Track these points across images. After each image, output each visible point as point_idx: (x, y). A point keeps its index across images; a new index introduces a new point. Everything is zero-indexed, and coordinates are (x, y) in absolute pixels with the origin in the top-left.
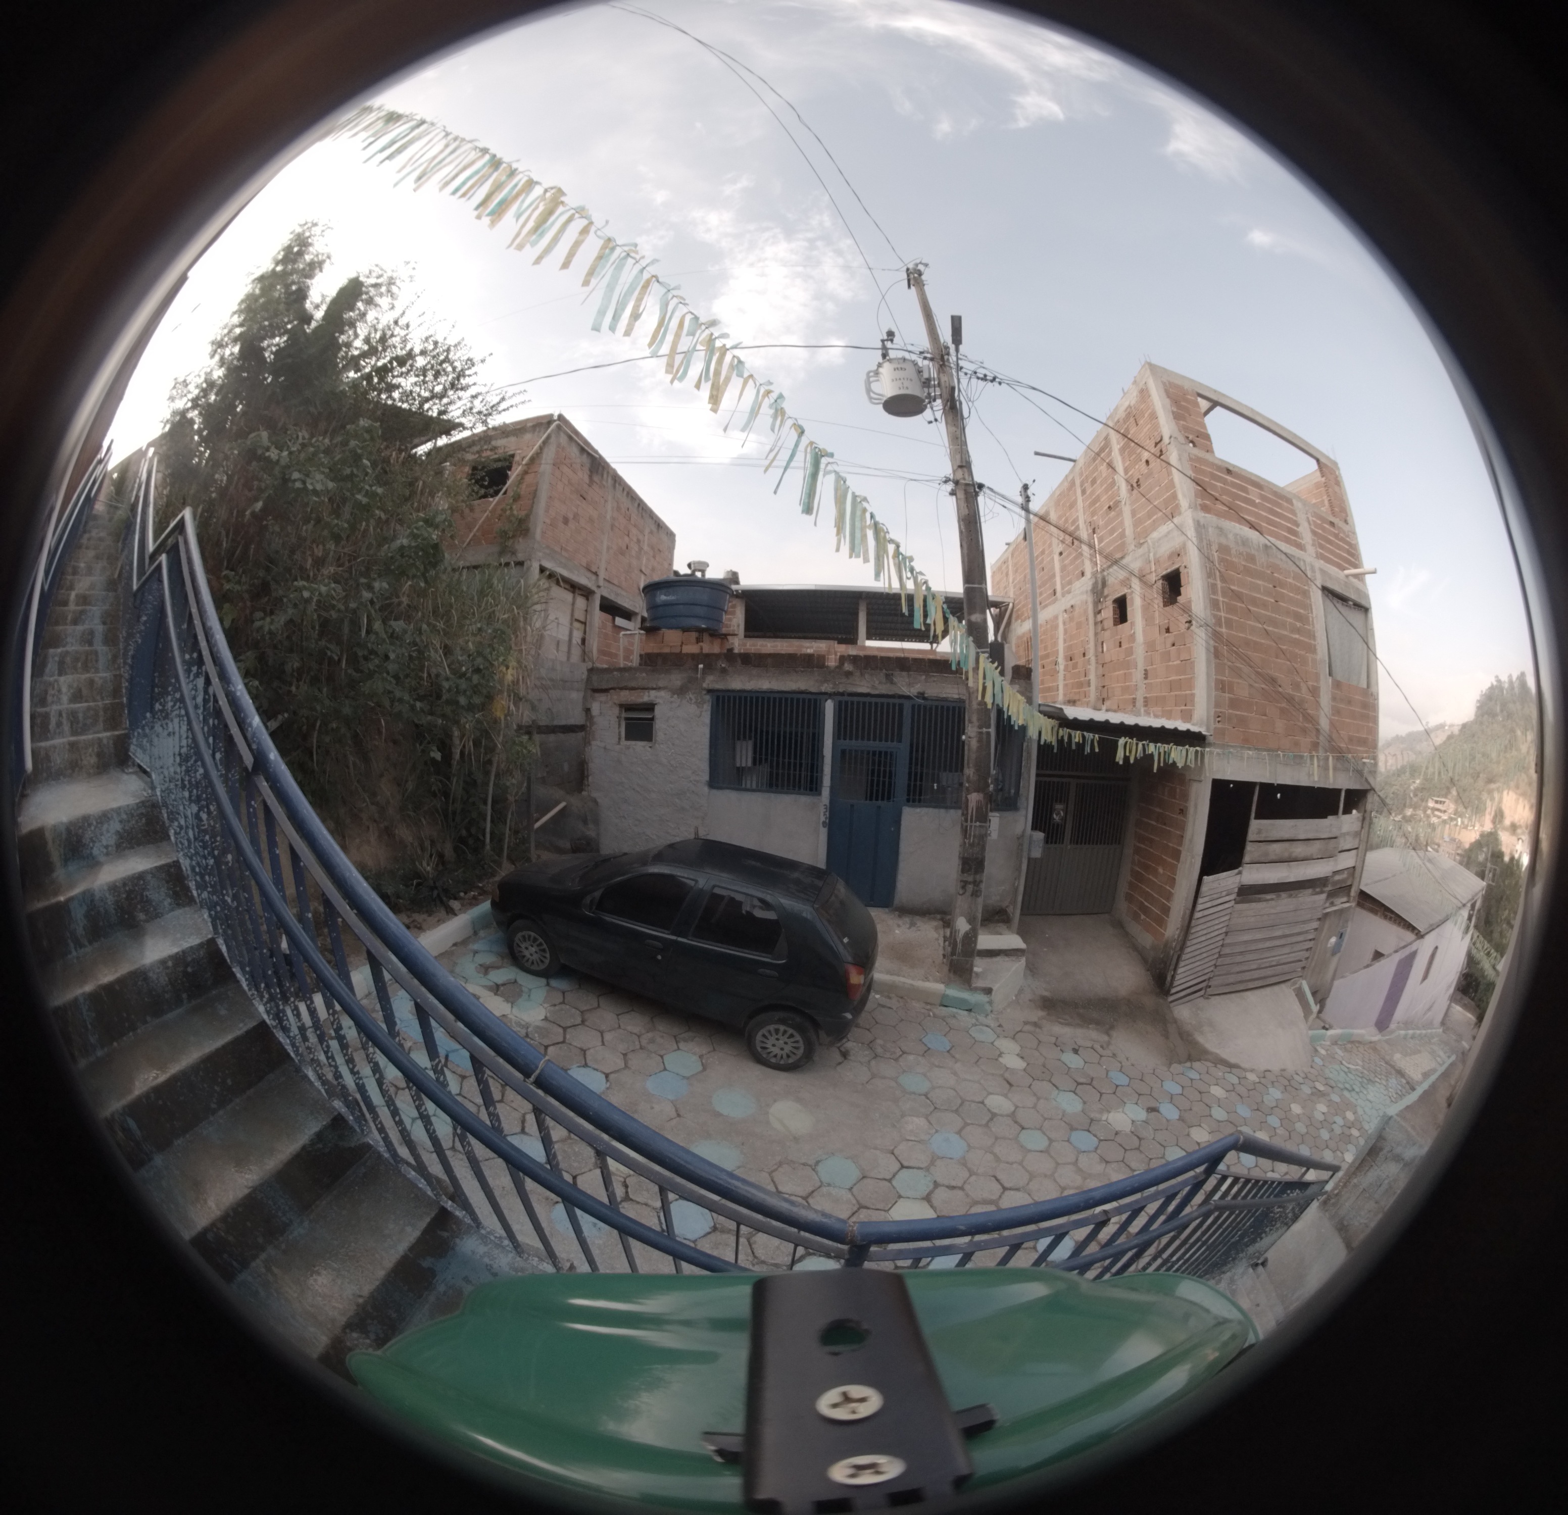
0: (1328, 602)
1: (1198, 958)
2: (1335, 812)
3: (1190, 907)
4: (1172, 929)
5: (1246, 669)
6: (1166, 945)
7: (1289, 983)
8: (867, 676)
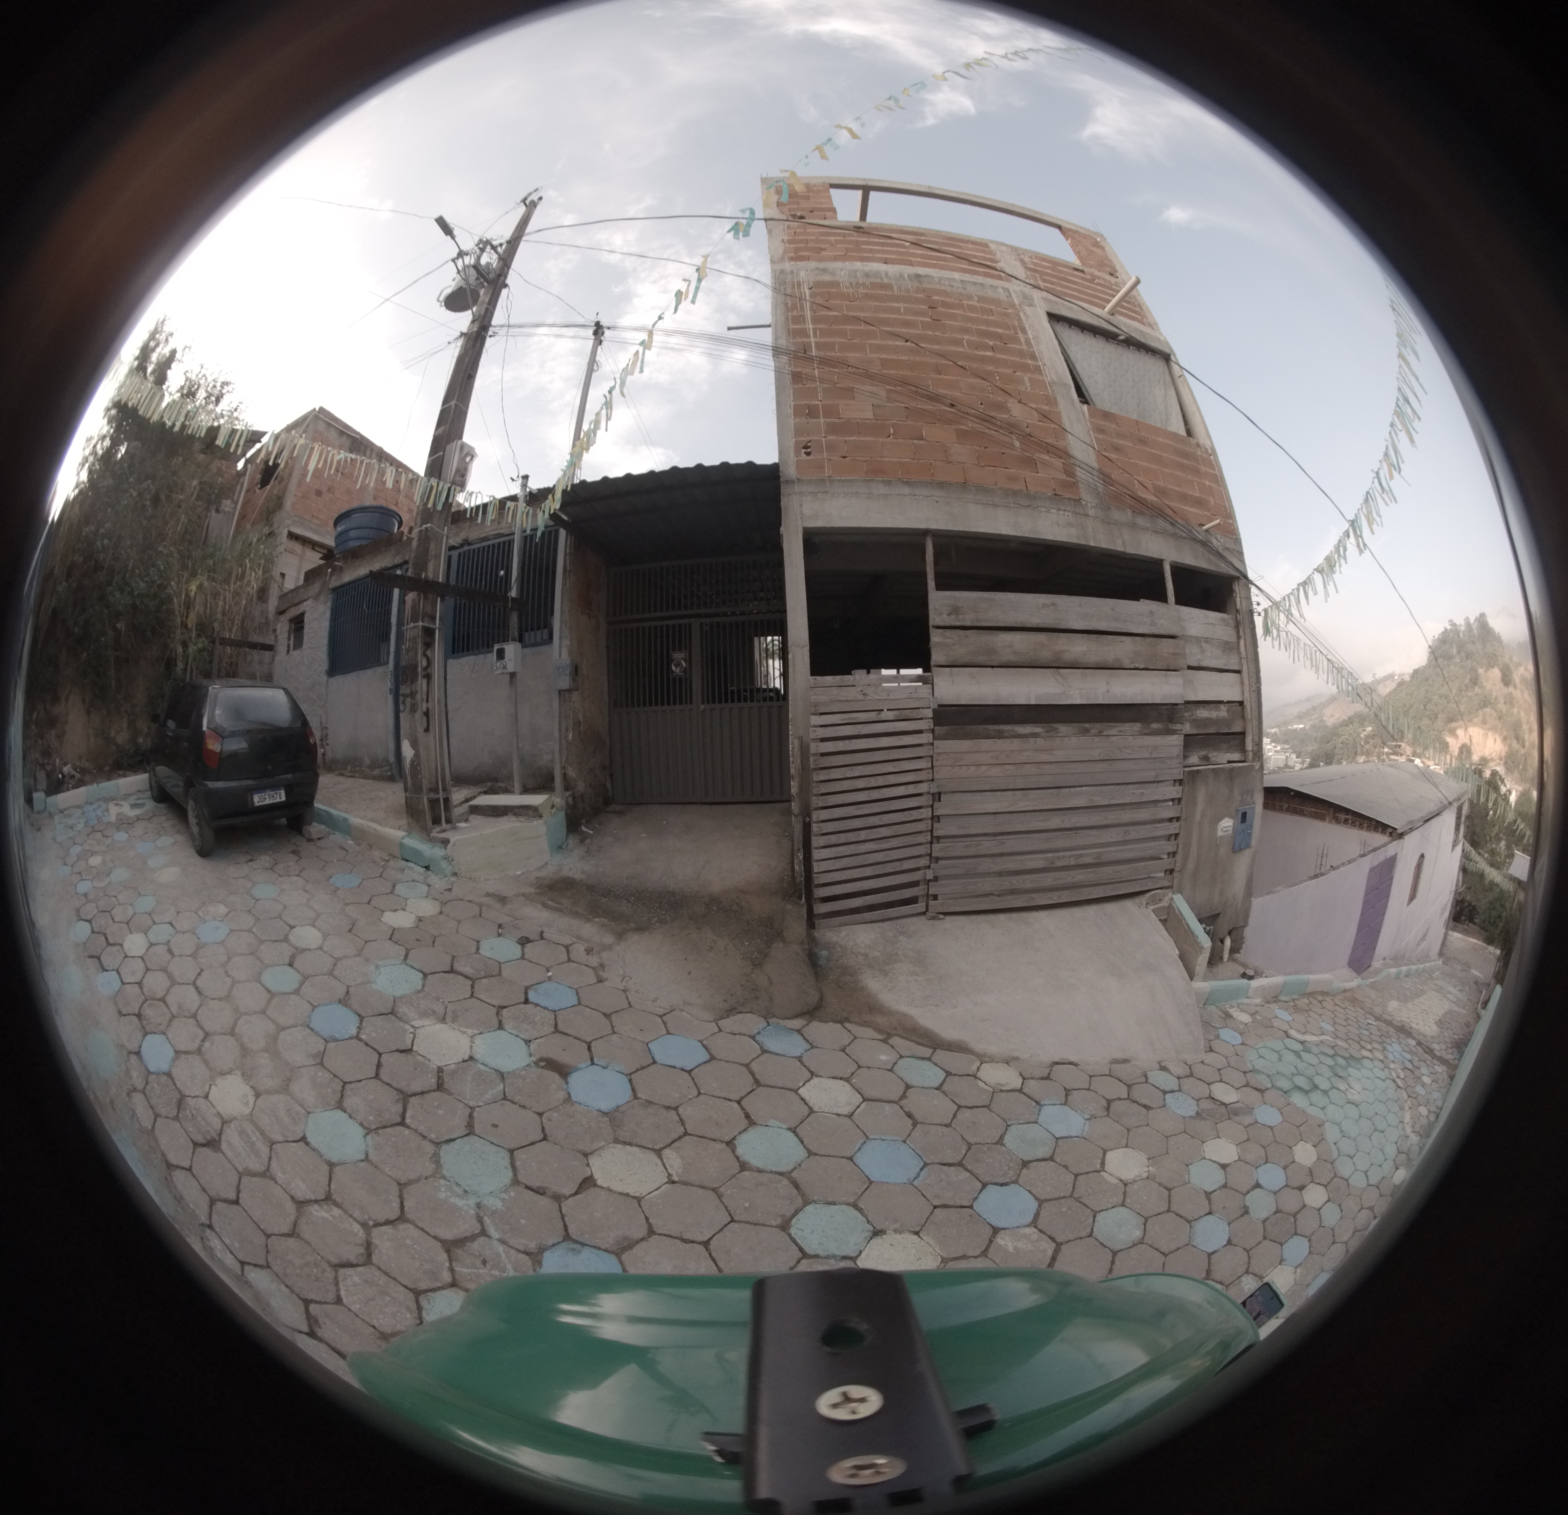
0: (1066, 330)
2: (1156, 597)
5: (864, 389)
7: (1143, 899)
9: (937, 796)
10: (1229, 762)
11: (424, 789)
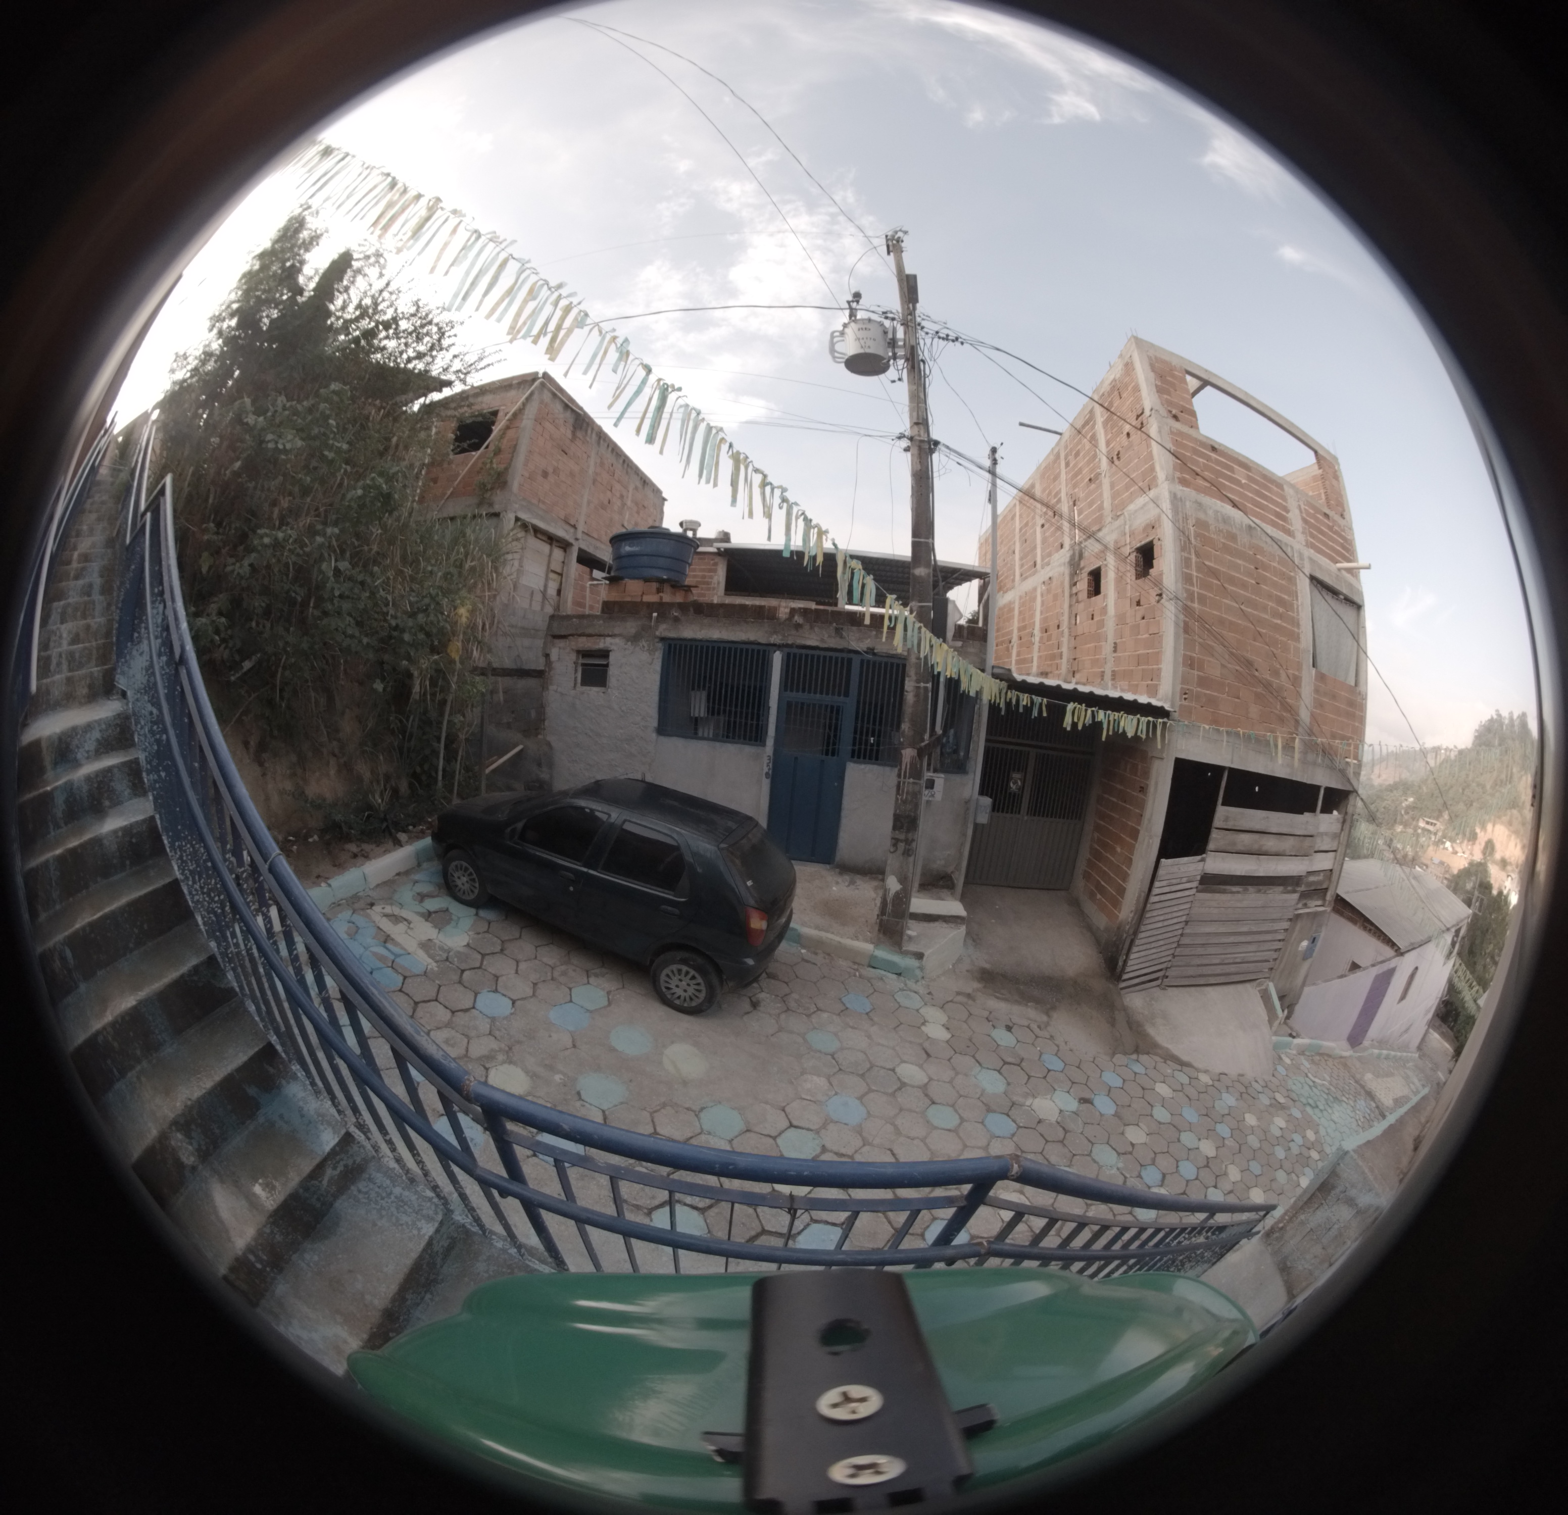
0: (1316, 592)
1: (1153, 945)
2: (1313, 810)
3: (1146, 890)
4: (1126, 911)
5: (1219, 648)
6: (1119, 928)
7: (1255, 983)
8: (816, 629)
9: (1187, 923)
10: (1316, 906)
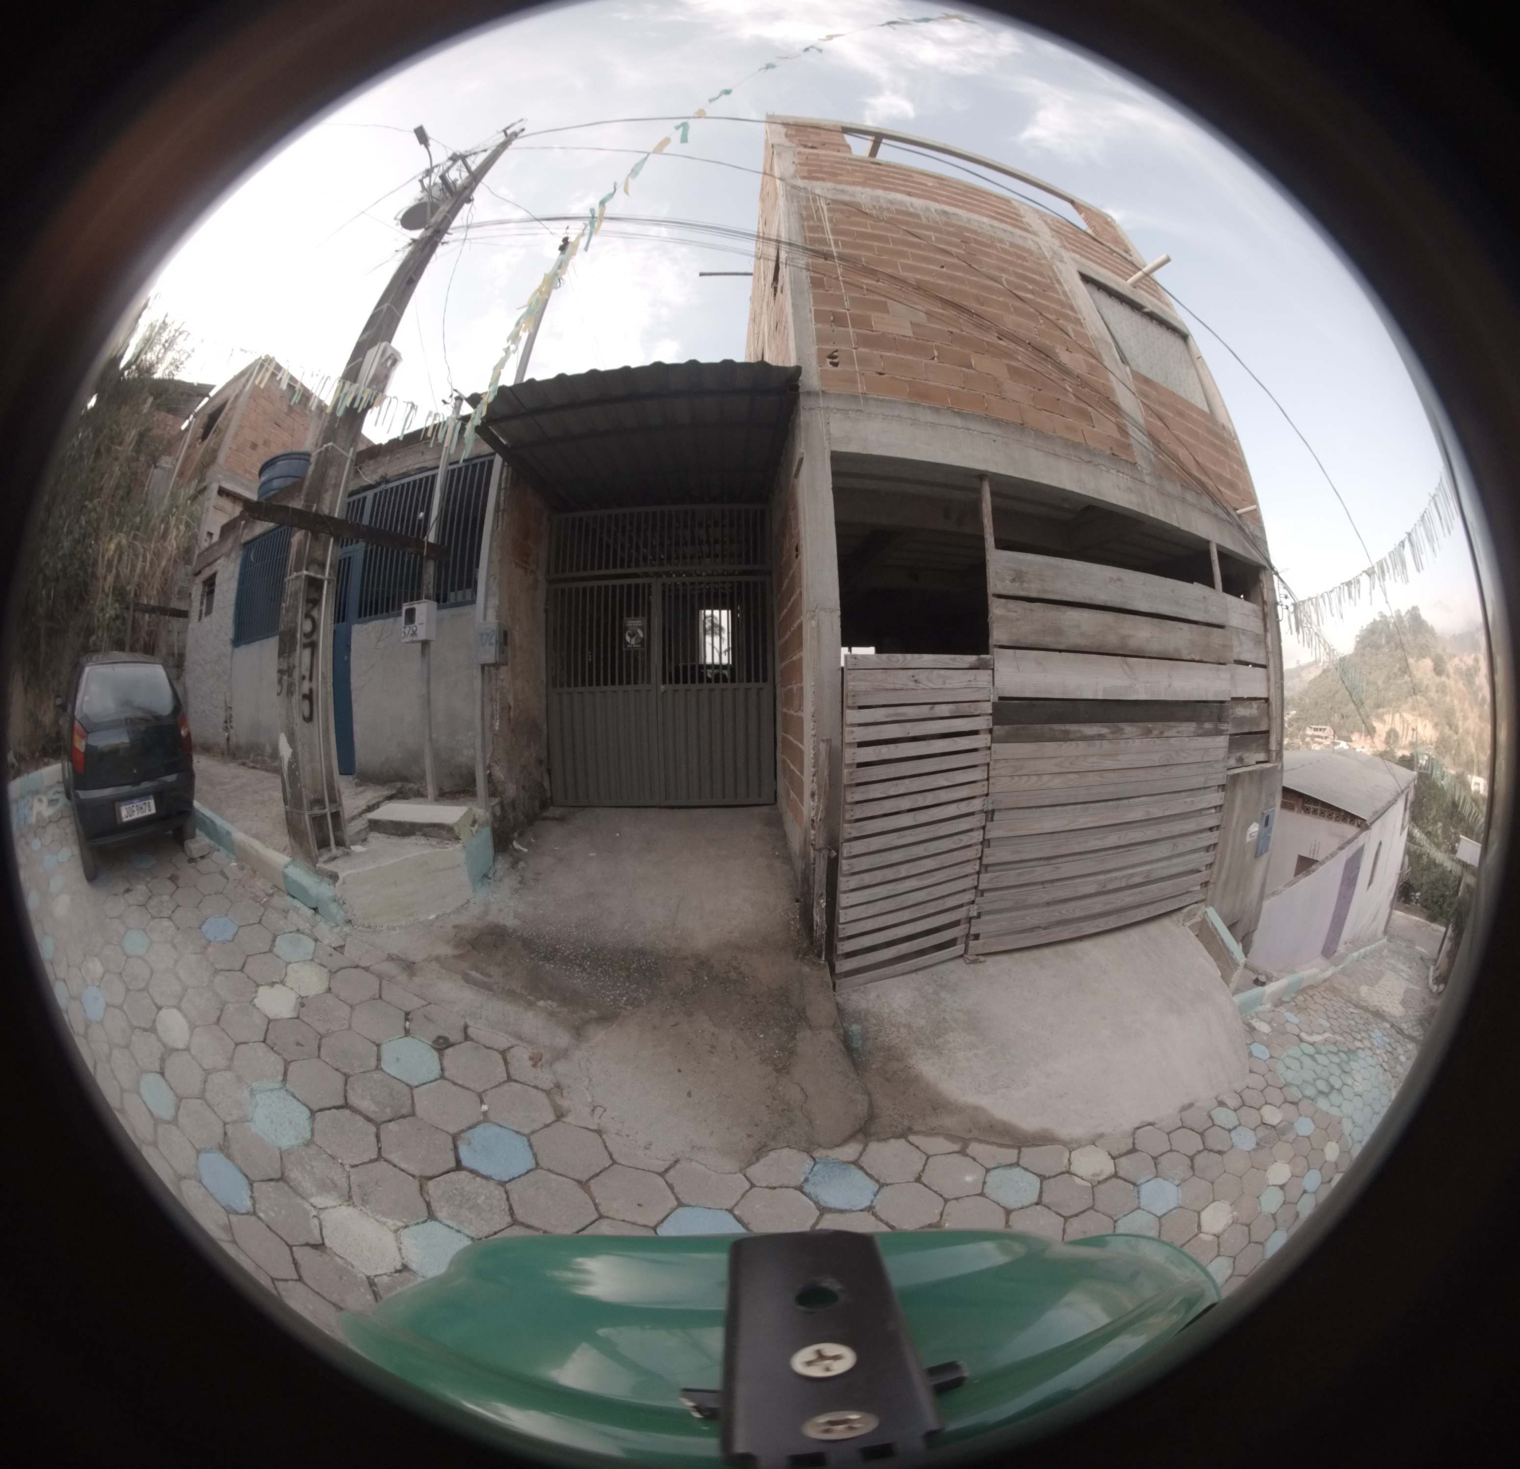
5: (900, 305)
7: (1180, 916)
9: (990, 814)
10: (1258, 763)
11: (305, 802)
